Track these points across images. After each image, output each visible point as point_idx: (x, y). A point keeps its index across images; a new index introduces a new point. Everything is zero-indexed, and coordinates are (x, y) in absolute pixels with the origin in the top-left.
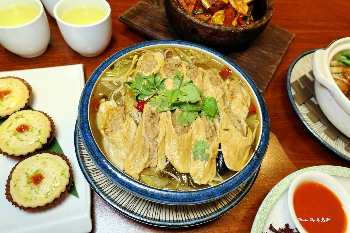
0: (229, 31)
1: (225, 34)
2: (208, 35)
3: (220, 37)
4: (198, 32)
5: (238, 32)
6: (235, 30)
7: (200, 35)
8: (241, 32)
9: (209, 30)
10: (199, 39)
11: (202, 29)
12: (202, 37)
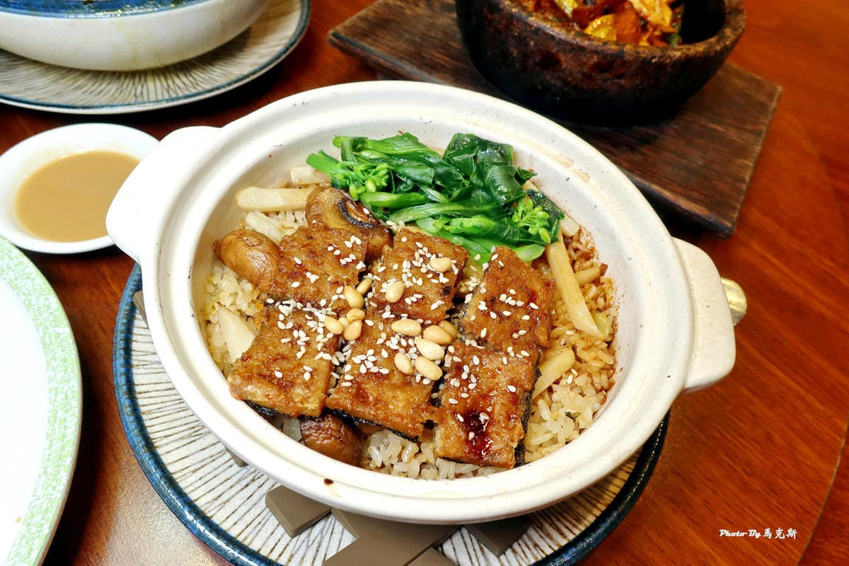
0: (645, 59)
1: (633, 67)
2: (585, 70)
3: (620, 77)
4: (558, 62)
5: (667, 64)
6: (660, 57)
7: (563, 71)
9: (592, 57)
10: (559, 84)
11: (570, 56)
12: (568, 77)
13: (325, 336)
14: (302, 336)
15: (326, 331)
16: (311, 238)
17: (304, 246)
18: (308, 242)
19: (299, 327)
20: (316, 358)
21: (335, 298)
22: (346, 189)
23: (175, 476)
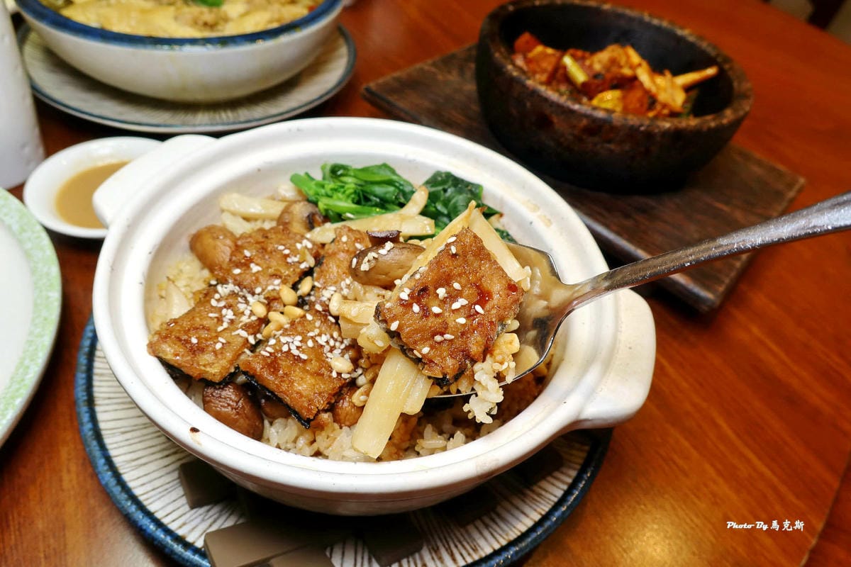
0: (632, 126)
1: (621, 133)
2: (576, 132)
3: (609, 142)
4: (551, 123)
5: (656, 133)
6: (649, 126)
7: (556, 132)
8: (666, 133)
9: (581, 120)
10: (552, 144)
11: (561, 117)
12: (561, 138)
13: (250, 317)
14: (229, 314)
15: (252, 313)
16: (267, 237)
17: (258, 243)
18: (263, 240)
19: (229, 306)
20: (233, 334)
21: (270, 288)
22: (315, 204)
23: (103, 433)
